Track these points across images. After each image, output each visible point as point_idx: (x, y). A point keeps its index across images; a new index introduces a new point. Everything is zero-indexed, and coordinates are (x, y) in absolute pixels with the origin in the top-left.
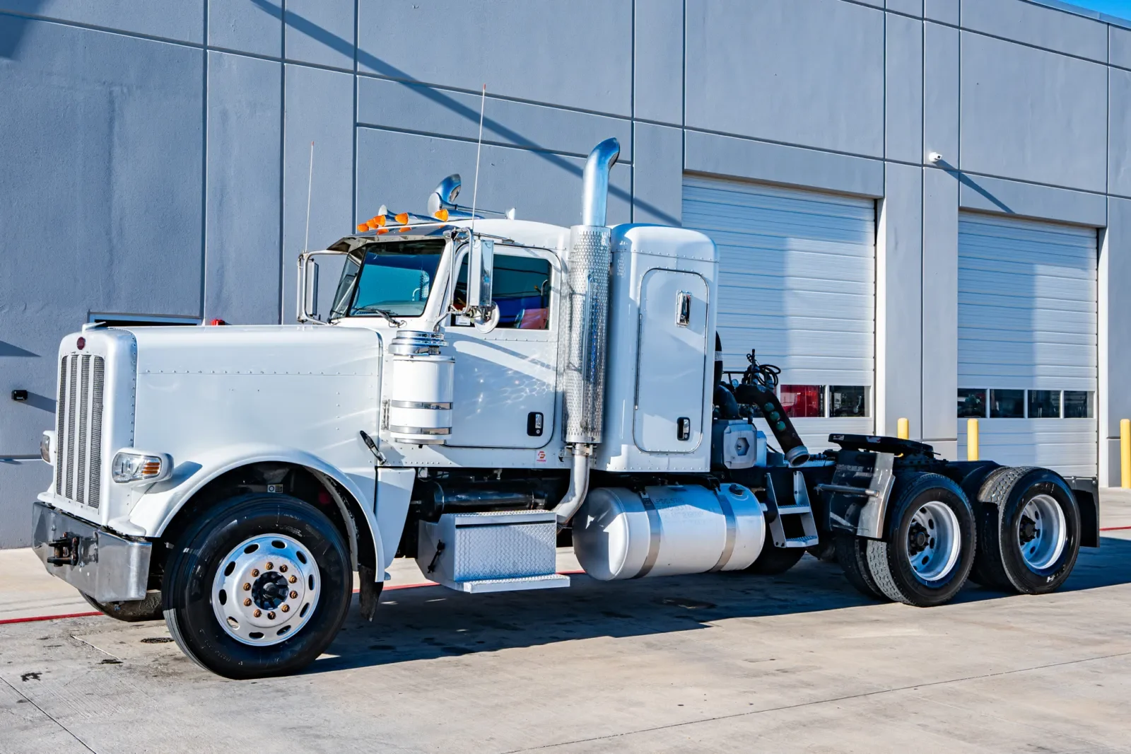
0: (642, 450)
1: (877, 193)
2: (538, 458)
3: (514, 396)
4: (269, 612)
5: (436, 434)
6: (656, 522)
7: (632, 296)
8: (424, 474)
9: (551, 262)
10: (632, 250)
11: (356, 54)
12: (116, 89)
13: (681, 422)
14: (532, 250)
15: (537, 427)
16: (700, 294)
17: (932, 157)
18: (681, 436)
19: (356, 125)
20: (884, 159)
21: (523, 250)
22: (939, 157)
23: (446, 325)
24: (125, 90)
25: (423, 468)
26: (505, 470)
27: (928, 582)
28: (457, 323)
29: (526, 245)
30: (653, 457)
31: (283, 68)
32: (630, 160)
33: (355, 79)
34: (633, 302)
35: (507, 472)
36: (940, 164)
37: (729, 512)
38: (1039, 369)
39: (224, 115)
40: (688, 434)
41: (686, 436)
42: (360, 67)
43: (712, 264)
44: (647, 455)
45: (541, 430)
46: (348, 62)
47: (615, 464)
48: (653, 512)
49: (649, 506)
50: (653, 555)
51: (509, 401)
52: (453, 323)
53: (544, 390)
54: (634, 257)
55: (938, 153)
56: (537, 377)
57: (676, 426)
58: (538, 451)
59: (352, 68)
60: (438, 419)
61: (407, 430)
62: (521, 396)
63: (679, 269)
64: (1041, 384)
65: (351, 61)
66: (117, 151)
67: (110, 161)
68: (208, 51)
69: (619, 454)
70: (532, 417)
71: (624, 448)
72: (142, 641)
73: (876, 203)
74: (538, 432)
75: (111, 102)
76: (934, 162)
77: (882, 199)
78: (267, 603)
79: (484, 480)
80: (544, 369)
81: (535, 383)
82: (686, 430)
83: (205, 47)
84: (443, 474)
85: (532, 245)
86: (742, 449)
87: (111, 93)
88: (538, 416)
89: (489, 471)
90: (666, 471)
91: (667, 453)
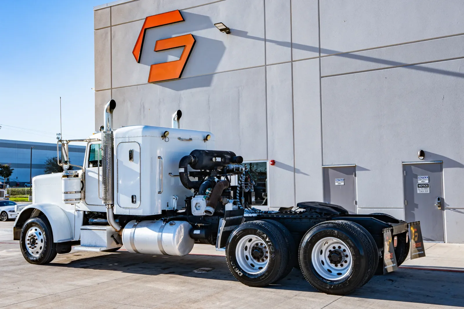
0: (120, 207)
7: (115, 153)
10: (114, 137)
11: (320, 50)
12: (240, 88)
13: (133, 197)
16: (136, 149)
18: (133, 202)
19: (321, 77)
23: (87, 168)
24: (243, 88)
28: (90, 167)
30: (124, 210)
31: (292, 64)
33: (320, 59)
34: (115, 155)
39: (273, 87)
40: (136, 201)
42: (322, 55)
43: (141, 137)
44: (122, 208)
49: (134, 227)
50: (133, 245)
54: (115, 140)
57: (131, 199)
59: (318, 56)
63: (130, 141)
65: (318, 54)
67: (239, 112)
68: (267, 66)
71: (115, 206)
75: (239, 93)
82: (134, 200)
86: (200, 207)
90: (129, 215)
91: (129, 208)
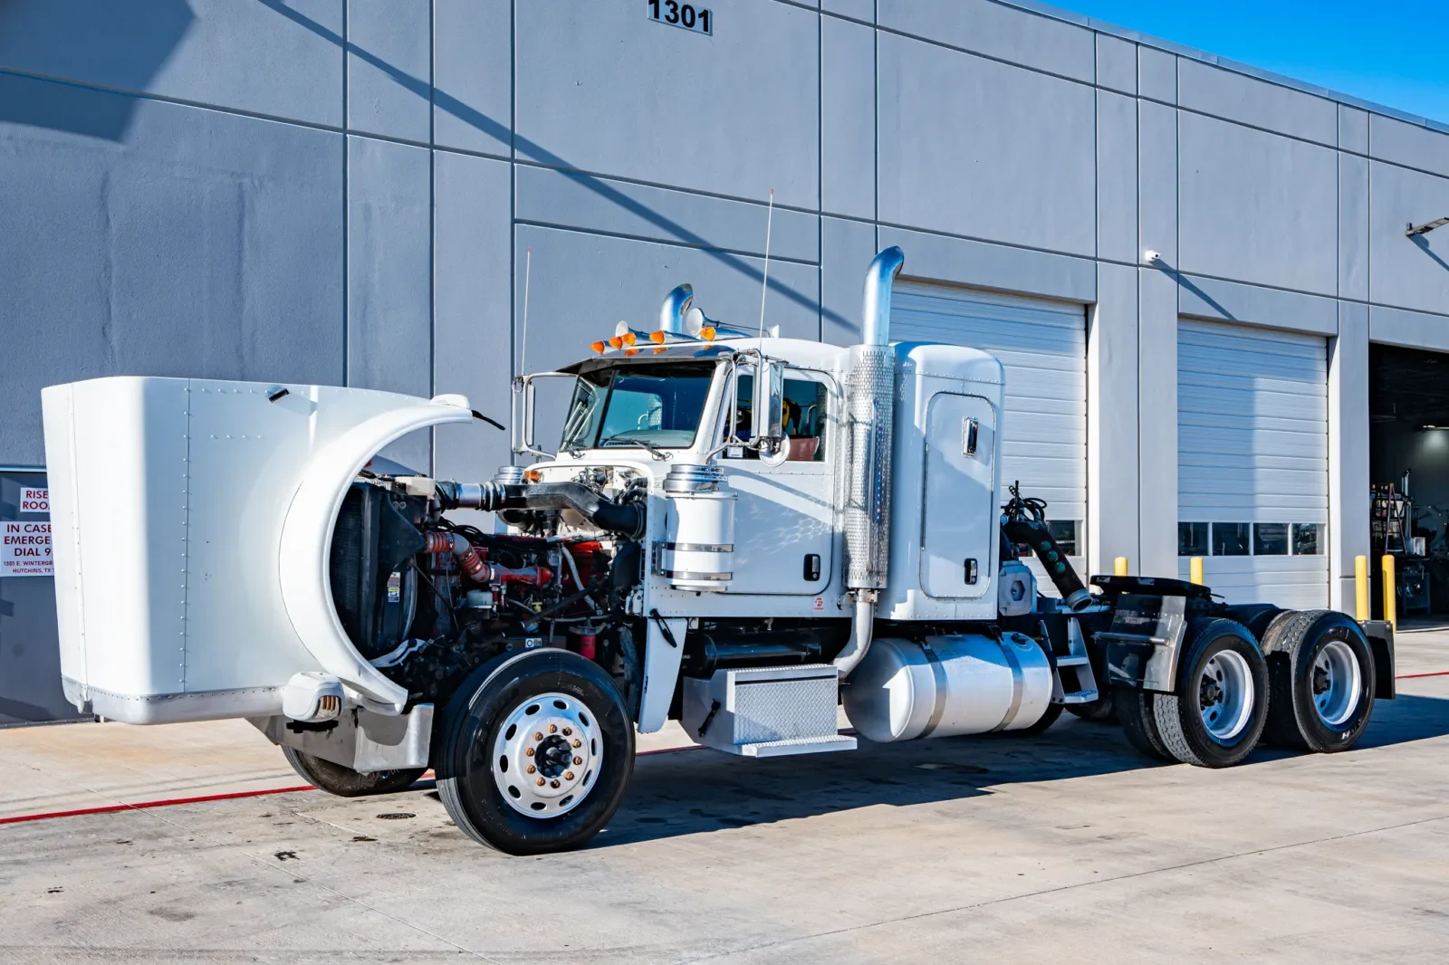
0: (929, 596)
1: (1089, 298)
2: (816, 605)
3: (788, 536)
4: (552, 780)
5: (718, 579)
6: (941, 675)
7: (917, 423)
8: (695, 625)
9: (827, 385)
10: (917, 372)
11: (513, 140)
12: (246, 181)
13: (968, 564)
14: (807, 372)
15: (813, 570)
16: (987, 421)
17: (1148, 256)
18: (969, 579)
19: (514, 221)
20: (1096, 259)
21: (797, 372)
22: (1157, 256)
23: (718, 458)
24: (257, 183)
25: (694, 618)
26: (777, 620)
27: (1221, 740)
28: (730, 455)
29: (801, 367)
30: (940, 604)
31: (432, 154)
32: (817, 260)
33: (513, 167)
34: (918, 431)
35: (778, 622)
36: (1157, 264)
37: (1014, 664)
38: (1260, 499)
39: (367, 209)
40: (976, 577)
41: (974, 580)
42: (518, 155)
43: (999, 386)
44: (934, 601)
45: (818, 574)
46: (505, 150)
47: (900, 612)
48: (937, 664)
49: (932, 657)
50: (938, 713)
51: (784, 543)
52: (725, 455)
53: (820, 530)
54: (919, 379)
55: (1155, 251)
56: (813, 516)
57: (962, 570)
58: (816, 597)
59: (509, 155)
60: (722, 563)
61: (685, 576)
62: (796, 538)
63: (966, 392)
64: (1265, 516)
65: (508, 148)
66: (248, 255)
67: (240, 265)
68: (348, 135)
69: (904, 600)
70: (808, 559)
71: (910, 594)
72: (378, 817)
73: (1088, 309)
74: (815, 576)
75: (241, 197)
76: (1151, 262)
77: (1093, 305)
78: (547, 770)
79: (754, 631)
80: (819, 506)
81: (810, 523)
82: (973, 573)
83: (344, 130)
84: (710, 625)
85: (807, 367)
86: (1017, 594)
87: (240, 185)
88: (814, 558)
89: (759, 621)
90: (954, 619)
91: (954, 599)
